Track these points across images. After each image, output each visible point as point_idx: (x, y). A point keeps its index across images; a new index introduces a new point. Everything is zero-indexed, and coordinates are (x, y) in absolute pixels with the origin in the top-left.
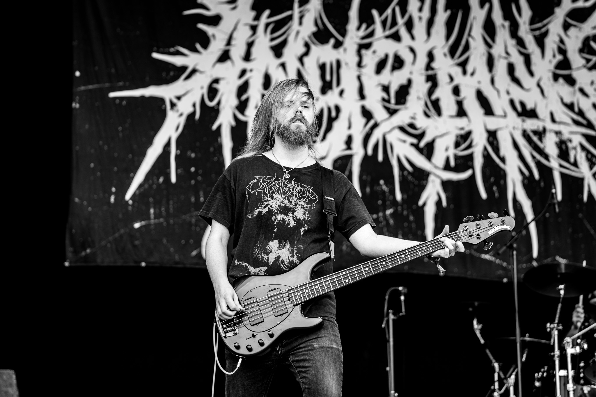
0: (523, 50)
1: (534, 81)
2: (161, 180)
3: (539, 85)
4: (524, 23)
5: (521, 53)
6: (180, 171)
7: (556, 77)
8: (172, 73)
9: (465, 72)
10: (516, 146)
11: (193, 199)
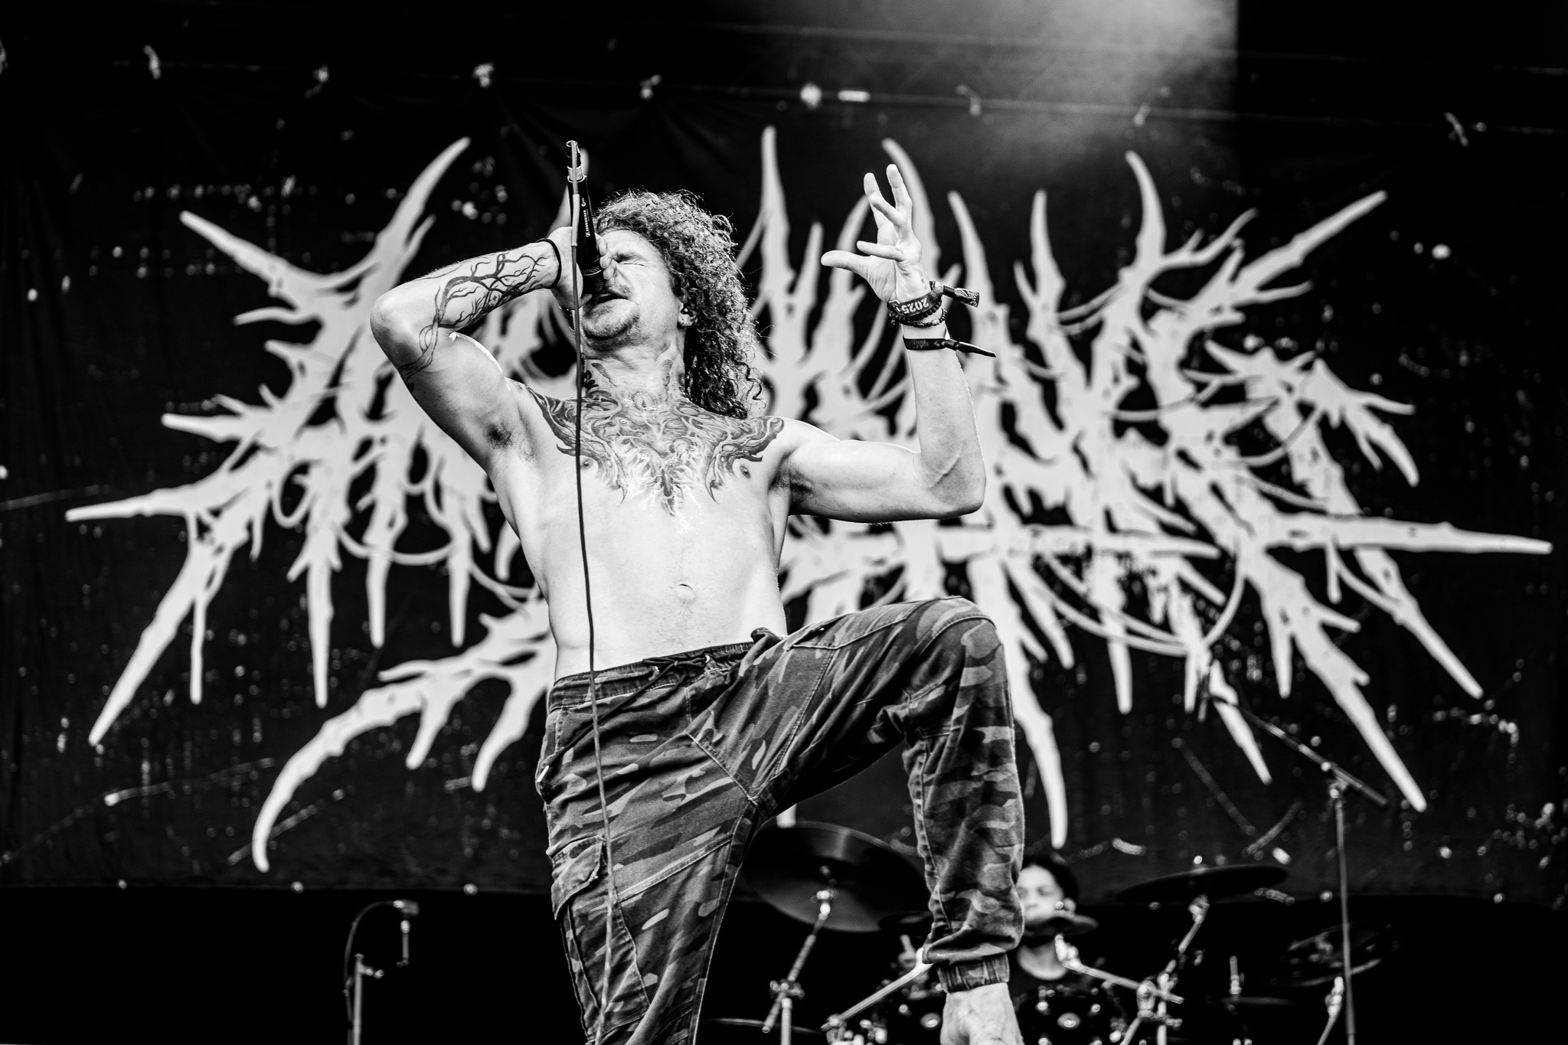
0: (1039, 371)
1: (1065, 440)
2: (169, 698)
3: (1076, 450)
4: (1045, 307)
5: (1035, 378)
6: (210, 676)
7: (1119, 428)
8: (204, 458)
9: (893, 430)
10: (1015, 593)
11: (237, 737)
